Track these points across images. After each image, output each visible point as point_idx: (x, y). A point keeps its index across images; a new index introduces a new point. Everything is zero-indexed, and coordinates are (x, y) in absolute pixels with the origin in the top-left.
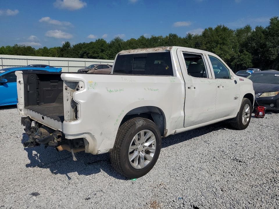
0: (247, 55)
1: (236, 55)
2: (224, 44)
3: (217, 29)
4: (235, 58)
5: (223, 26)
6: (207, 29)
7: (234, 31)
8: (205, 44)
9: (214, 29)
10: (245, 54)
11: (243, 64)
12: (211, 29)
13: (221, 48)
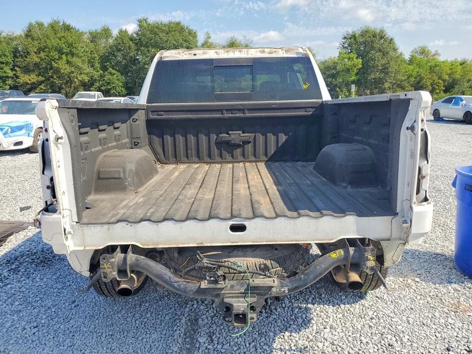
0: (114, 74)
1: (96, 75)
2: (73, 55)
3: (53, 26)
4: (95, 80)
5: (62, 20)
6: (34, 23)
7: (86, 33)
8: (36, 53)
9: (46, 25)
10: (111, 73)
11: (110, 89)
12: (40, 25)
13: (68, 62)
